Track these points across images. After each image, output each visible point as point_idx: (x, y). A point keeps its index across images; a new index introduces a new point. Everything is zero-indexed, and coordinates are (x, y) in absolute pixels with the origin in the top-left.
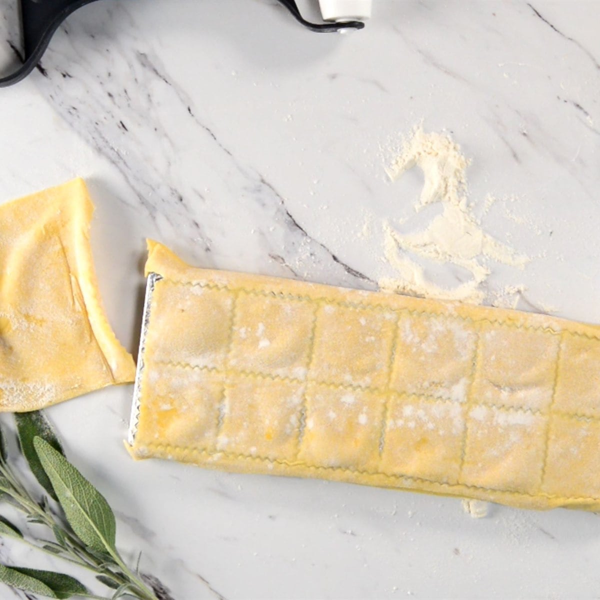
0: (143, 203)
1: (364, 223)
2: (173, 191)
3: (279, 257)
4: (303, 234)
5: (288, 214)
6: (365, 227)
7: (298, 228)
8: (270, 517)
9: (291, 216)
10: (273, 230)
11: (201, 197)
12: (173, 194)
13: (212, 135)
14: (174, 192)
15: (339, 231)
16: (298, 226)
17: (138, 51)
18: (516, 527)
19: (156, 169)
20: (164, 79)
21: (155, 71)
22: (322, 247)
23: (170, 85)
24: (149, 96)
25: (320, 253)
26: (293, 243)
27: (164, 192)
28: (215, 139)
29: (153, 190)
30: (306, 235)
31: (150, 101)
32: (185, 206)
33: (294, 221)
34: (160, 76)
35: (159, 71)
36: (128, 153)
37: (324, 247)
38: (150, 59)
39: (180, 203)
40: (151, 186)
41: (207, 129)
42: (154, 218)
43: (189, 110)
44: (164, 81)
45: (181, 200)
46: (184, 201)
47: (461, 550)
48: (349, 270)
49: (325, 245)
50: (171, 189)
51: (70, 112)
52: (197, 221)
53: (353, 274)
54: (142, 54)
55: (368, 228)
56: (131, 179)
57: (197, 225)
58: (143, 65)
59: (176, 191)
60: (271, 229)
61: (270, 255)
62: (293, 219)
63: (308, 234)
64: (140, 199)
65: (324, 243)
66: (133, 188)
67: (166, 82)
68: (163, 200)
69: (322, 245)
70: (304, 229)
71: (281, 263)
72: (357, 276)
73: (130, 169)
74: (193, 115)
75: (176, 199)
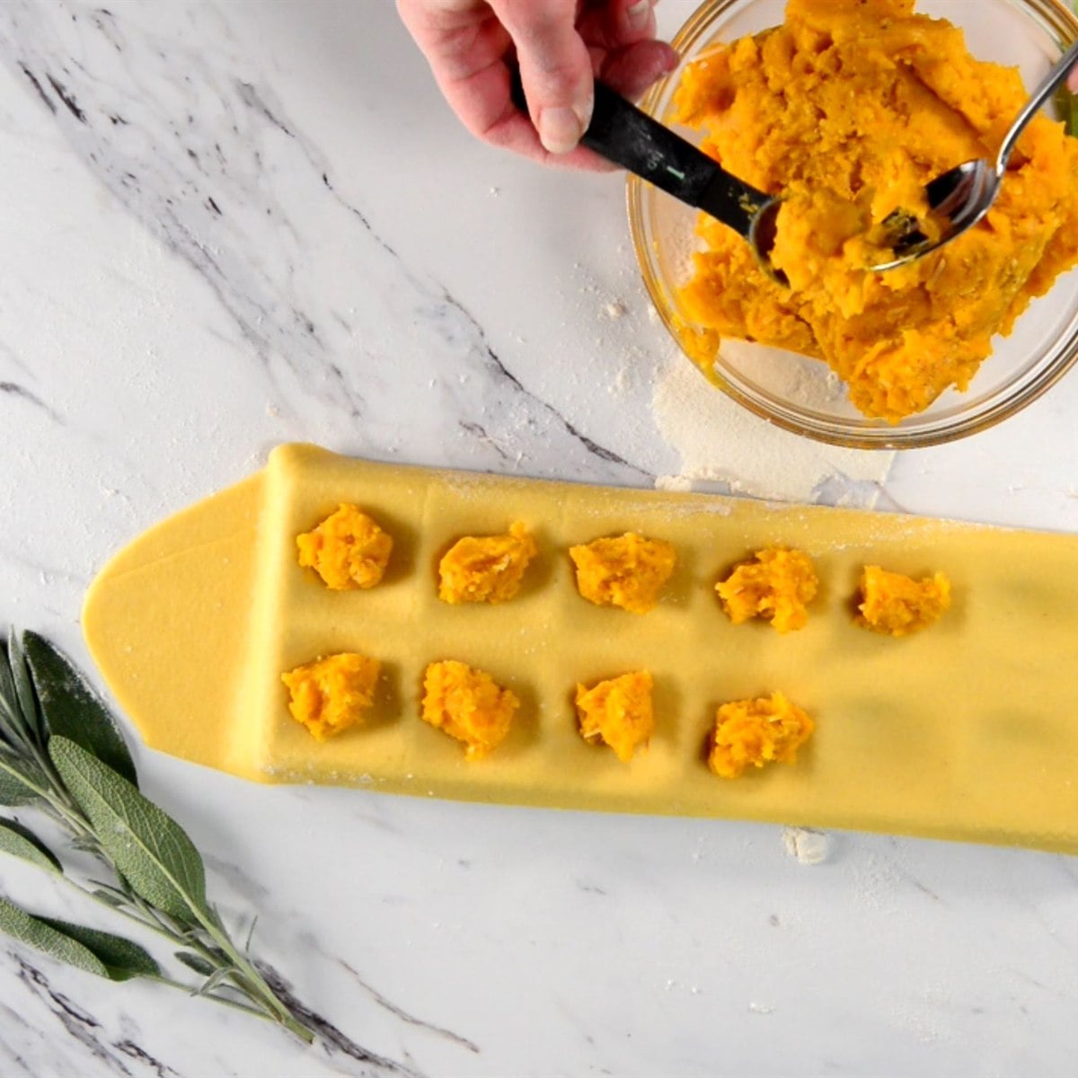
0: (246, 335)
1: (619, 369)
2: (299, 316)
3: (476, 425)
4: (516, 389)
5: (491, 353)
6: (619, 378)
7: (508, 377)
8: (462, 863)
9: (495, 358)
10: (466, 380)
11: (346, 326)
12: (298, 320)
13: (364, 220)
14: (300, 317)
15: (575, 382)
16: (506, 373)
17: (239, 80)
18: (873, 880)
19: (268, 279)
20: (283, 128)
21: (267, 113)
22: (548, 410)
23: (293, 136)
24: (257, 155)
25: (547, 420)
26: (500, 403)
27: (282, 316)
28: (369, 227)
29: (264, 312)
30: (522, 389)
31: (259, 164)
32: (318, 341)
33: (501, 366)
34: (276, 122)
35: (273, 111)
36: (222, 252)
37: (552, 409)
38: (260, 94)
39: (309, 336)
40: (260, 306)
41: (356, 211)
42: (266, 361)
43: (325, 179)
44: (283, 132)
45: (311, 330)
46: (316, 332)
47: (781, 919)
48: (594, 448)
49: (554, 407)
50: (295, 312)
51: (124, 183)
52: (337, 366)
53: (600, 455)
54: (246, 85)
55: (625, 377)
56: (226, 295)
57: (339, 373)
58: (248, 103)
59: (302, 314)
60: (462, 380)
61: (461, 423)
62: (499, 363)
63: (525, 389)
64: (243, 328)
65: (551, 403)
66: (230, 310)
67: (287, 131)
68: (281, 330)
69: (547, 406)
70: (518, 379)
71: (480, 436)
72: (607, 459)
73: (225, 278)
74: (331, 188)
75: (303, 330)
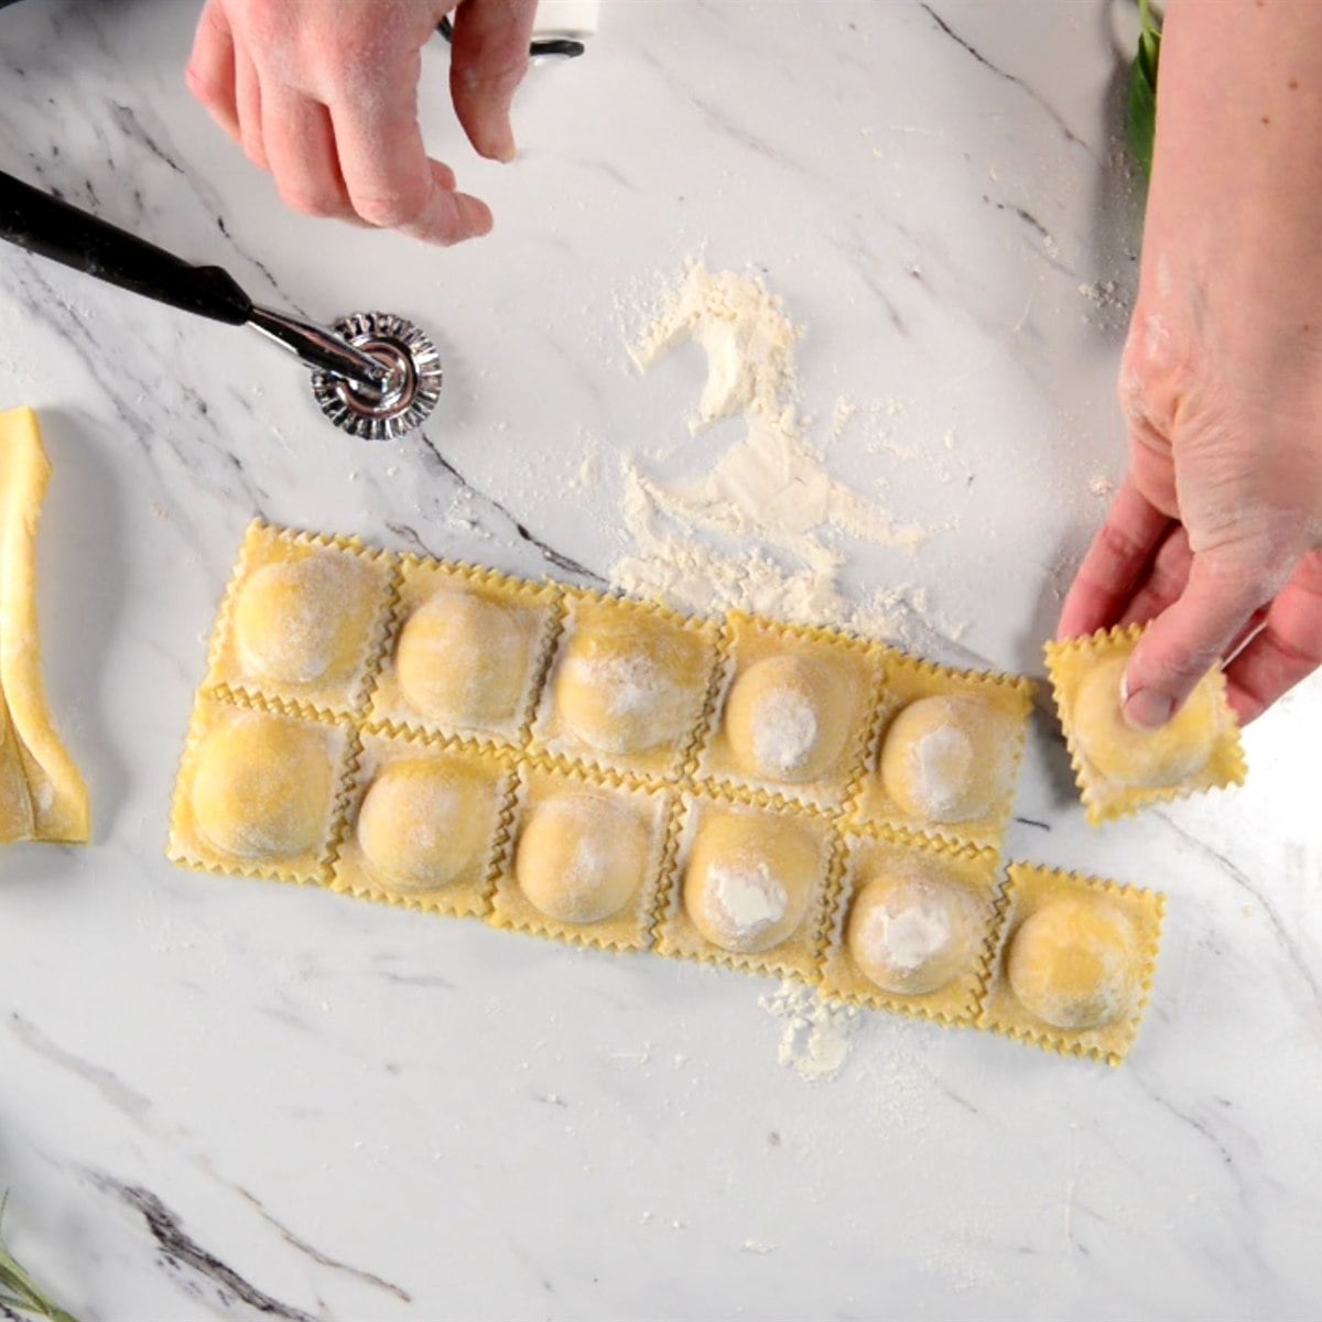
0: (124, 417)
1: (584, 457)
2: (189, 393)
3: (407, 528)
4: (456, 482)
5: (426, 440)
6: (584, 468)
7: (446, 469)
8: (390, 1068)
9: (431, 445)
10: (395, 473)
11: (247, 406)
12: (186, 398)
13: (269, 276)
14: (189, 395)
15: (529, 475)
16: (445, 464)
17: (114, 102)
18: (898, 1088)
19: (151, 348)
20: (169, 161)
21: (151, 144)
22: (497, 508)
23: (182, 172)
24: (138, 195)
25: (493, 521)
26: (437, 501)
27: (169, 394)
28: (274, 284)
29: (145, 388)
30: (464, 483)
31: (140, 206)
32: (213, 424)
33: (438, 455)
34: (161, 155)
35: (158, 143)
36: (94, 314)
37: (501, 508)
38: (140, 119)
39: (200, 417)
40: (141, 382)
41: (258, 264)
42: (148, 448)
43: (221, 224)
44: (169, 166)
45: (204, 410)
46: (209, 413)
47: (783, 1136)
48: (554, 557)
49: (503, 505)
50: (184, 388)
52: (235, 455)
53: (559, 564)
54: (122, 109)
55: (591, 469)
56: (99, 366)
57: (237, 463)
58: (126, 131)
59: (193, 392)
60: (390, 472)
61: (388, 525)
62: (435, 451)
63: (467, 482)
64: (119, 408)
65: (500, 500)
66: (104, 386)
67: (173, 166)
68: (167, 411)
69: (496, 504)
70: (458, 471)
71: (412, 542)
72: (569, 569)
73: (98, 346)
74: (228, 236)
75: (193, 409)
